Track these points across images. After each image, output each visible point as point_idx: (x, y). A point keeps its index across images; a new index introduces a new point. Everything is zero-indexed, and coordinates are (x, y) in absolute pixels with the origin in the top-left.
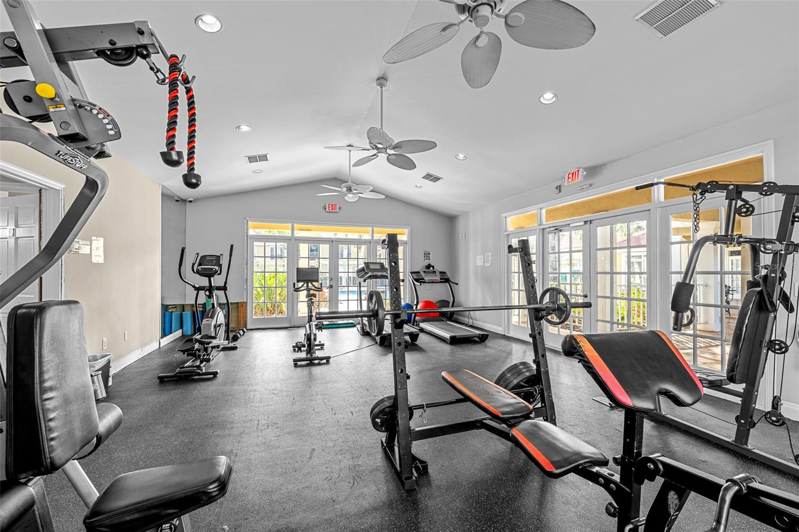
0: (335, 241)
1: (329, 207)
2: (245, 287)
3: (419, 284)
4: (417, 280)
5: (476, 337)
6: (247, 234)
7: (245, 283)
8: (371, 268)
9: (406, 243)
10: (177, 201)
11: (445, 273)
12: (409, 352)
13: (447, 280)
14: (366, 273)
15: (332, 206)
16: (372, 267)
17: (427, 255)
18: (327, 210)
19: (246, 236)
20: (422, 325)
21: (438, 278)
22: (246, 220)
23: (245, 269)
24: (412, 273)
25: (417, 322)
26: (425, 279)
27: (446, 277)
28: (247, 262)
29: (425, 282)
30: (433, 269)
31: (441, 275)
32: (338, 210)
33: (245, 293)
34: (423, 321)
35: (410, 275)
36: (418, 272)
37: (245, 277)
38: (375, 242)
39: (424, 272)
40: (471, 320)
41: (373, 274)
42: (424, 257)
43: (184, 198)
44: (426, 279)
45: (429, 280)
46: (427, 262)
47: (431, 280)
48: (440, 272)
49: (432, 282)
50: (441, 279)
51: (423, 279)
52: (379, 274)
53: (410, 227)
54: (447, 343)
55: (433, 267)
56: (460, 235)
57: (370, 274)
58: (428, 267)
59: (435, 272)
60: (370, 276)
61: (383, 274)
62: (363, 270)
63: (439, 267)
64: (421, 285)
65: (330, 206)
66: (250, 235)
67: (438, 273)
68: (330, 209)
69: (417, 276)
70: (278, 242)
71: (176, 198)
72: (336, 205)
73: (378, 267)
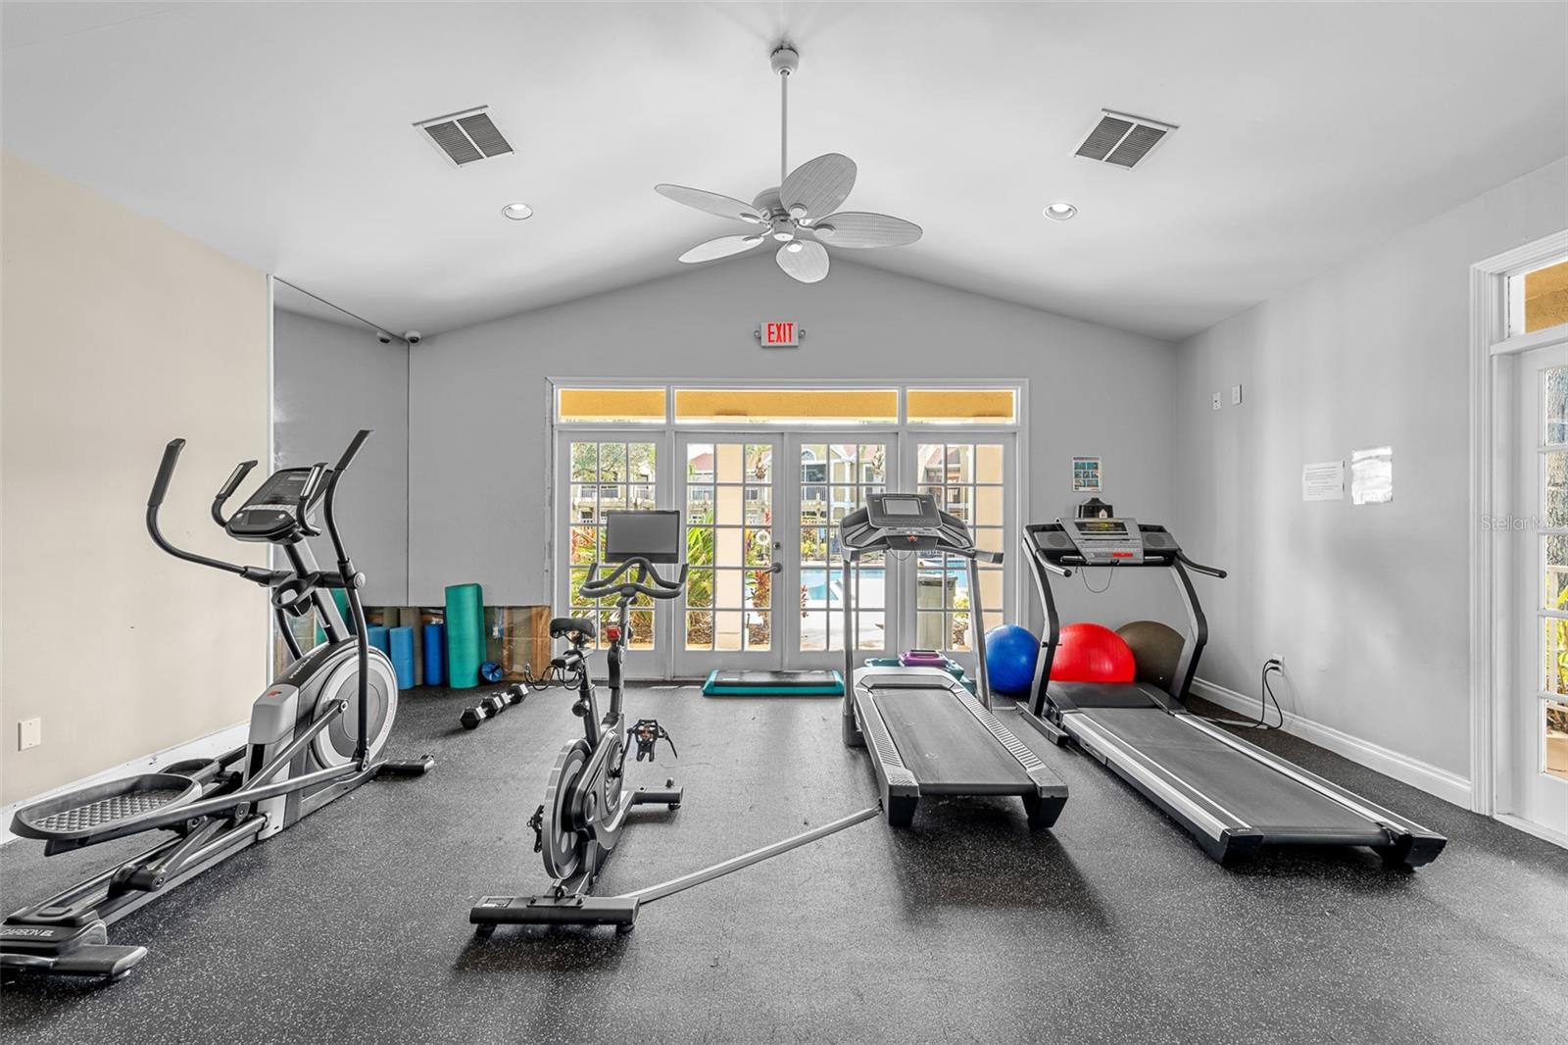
0: (790, 433)
1: (770, 333)
2: (547, 566)
3: (1061, 571)
4: (1054, 556)
5: (1365, 845)
6: (552, 421)
7: (547, 555)
8: (889, 512)
9: (1015, 433)
10: (384, 341)
11: (1161, 529)
12: (1019, 915)
13: (1171, 558)
14: (871, 528)
15: (779, 328)
16: (891, 508)
17: (1086, 471)
18: (765, 342)
19: (548, 424)
20: (1076, 722)
21: (1135, 547)
22: (548, 385)
23: (548, 517)
24: (1032, 529)
25: (1051, 703)
26: (1082, 550)
27: (1166, 547)
28: (552, 498)
29: (1083, 563)
30: (1110, 515)
31: (1148, 539)
32: (795, 341)
33: (547, 581)
34: (1078, 702)
35: (1027, 536)
36: (1056, 528)
37: (547, 540)
38: (910, 433)
39: (1081, 526)
40: (1270, 709)
41: (893, 533)
42: (1077, 476)
43: (397, 332)
44: (1089, 551)
45: (1097, 555)
46: (1086, 494)
47: (1107, 555)
48: (1144, 529)
49: (1113, 564)
50: (1147, 553)
51: (1077, 552)
52: (913, 532)
53: (1027, 380)
54: (1215, 860)
55: (1109, 510)
56: (1217, 397)
57: (883, 532)
58: (1093, 508)
59: (1120, 526)
60: (882, 541)
61: (926, 533)
62: (861, 518)
63: (1132, 509)
64: (1068, 574)
65: (774, 329)
66: (561, 425)
67: (1133, 532)
68: (774, 337)
69: (1050, 540)
70: (631, 442)
71: (380, 334)
72: (790, 325)
73: (913, 509)
